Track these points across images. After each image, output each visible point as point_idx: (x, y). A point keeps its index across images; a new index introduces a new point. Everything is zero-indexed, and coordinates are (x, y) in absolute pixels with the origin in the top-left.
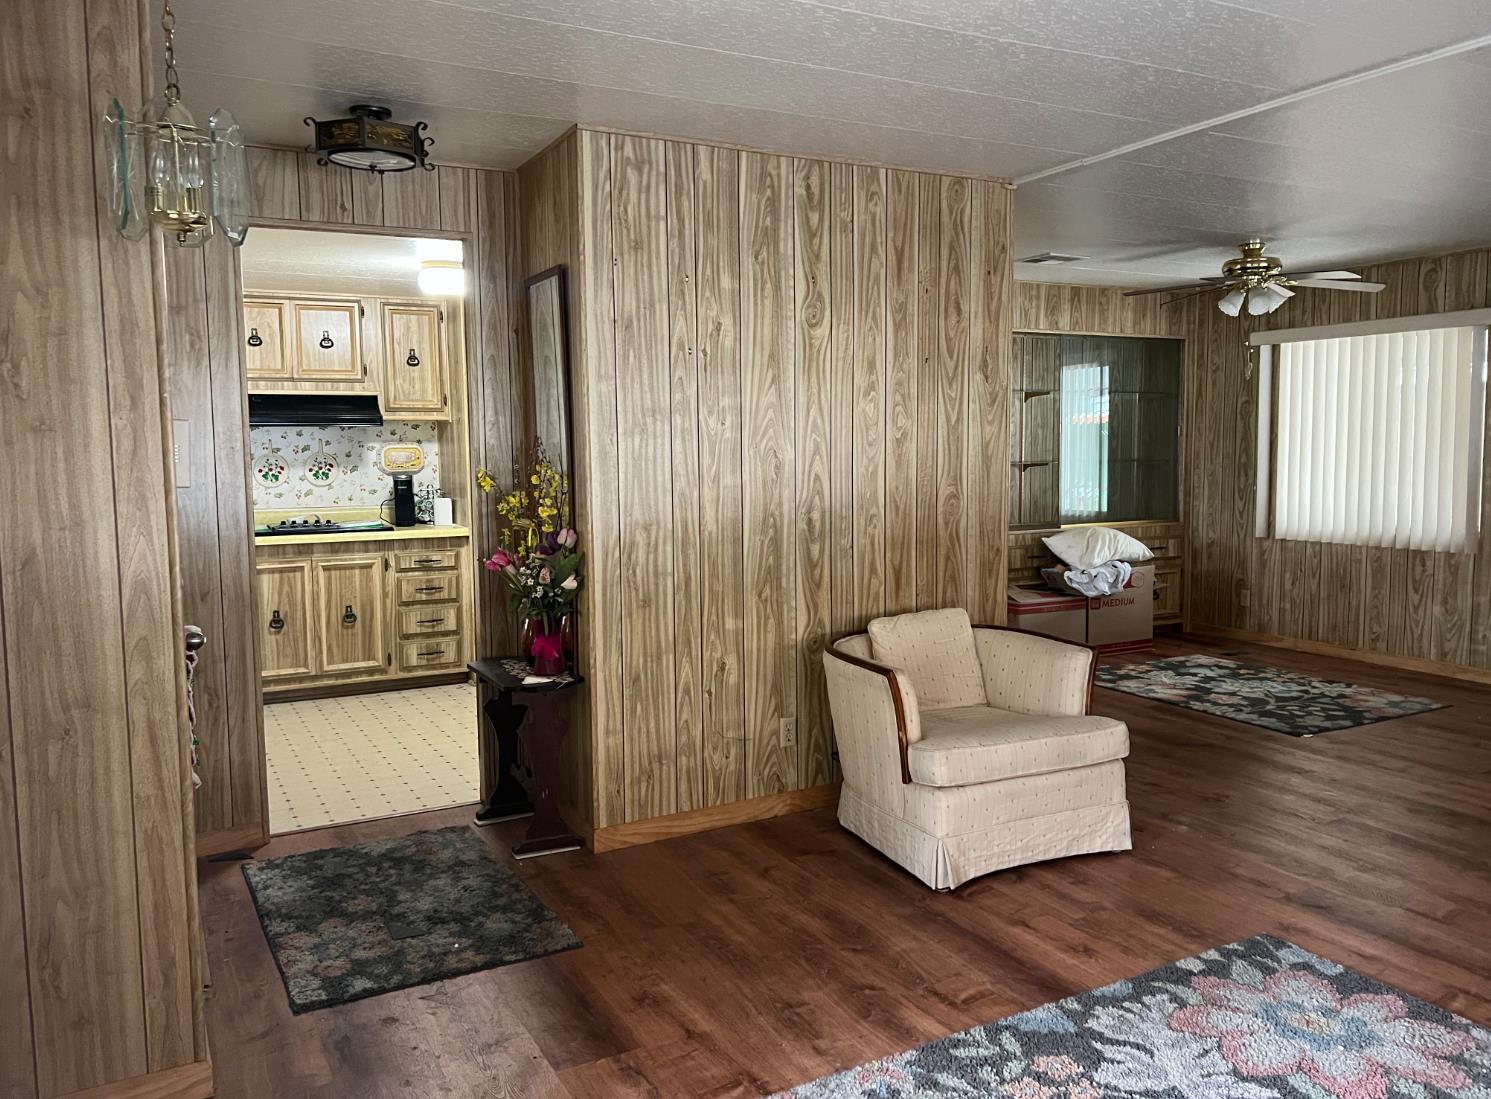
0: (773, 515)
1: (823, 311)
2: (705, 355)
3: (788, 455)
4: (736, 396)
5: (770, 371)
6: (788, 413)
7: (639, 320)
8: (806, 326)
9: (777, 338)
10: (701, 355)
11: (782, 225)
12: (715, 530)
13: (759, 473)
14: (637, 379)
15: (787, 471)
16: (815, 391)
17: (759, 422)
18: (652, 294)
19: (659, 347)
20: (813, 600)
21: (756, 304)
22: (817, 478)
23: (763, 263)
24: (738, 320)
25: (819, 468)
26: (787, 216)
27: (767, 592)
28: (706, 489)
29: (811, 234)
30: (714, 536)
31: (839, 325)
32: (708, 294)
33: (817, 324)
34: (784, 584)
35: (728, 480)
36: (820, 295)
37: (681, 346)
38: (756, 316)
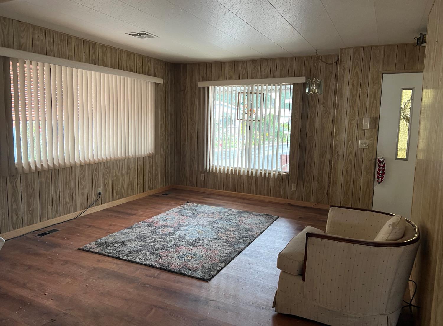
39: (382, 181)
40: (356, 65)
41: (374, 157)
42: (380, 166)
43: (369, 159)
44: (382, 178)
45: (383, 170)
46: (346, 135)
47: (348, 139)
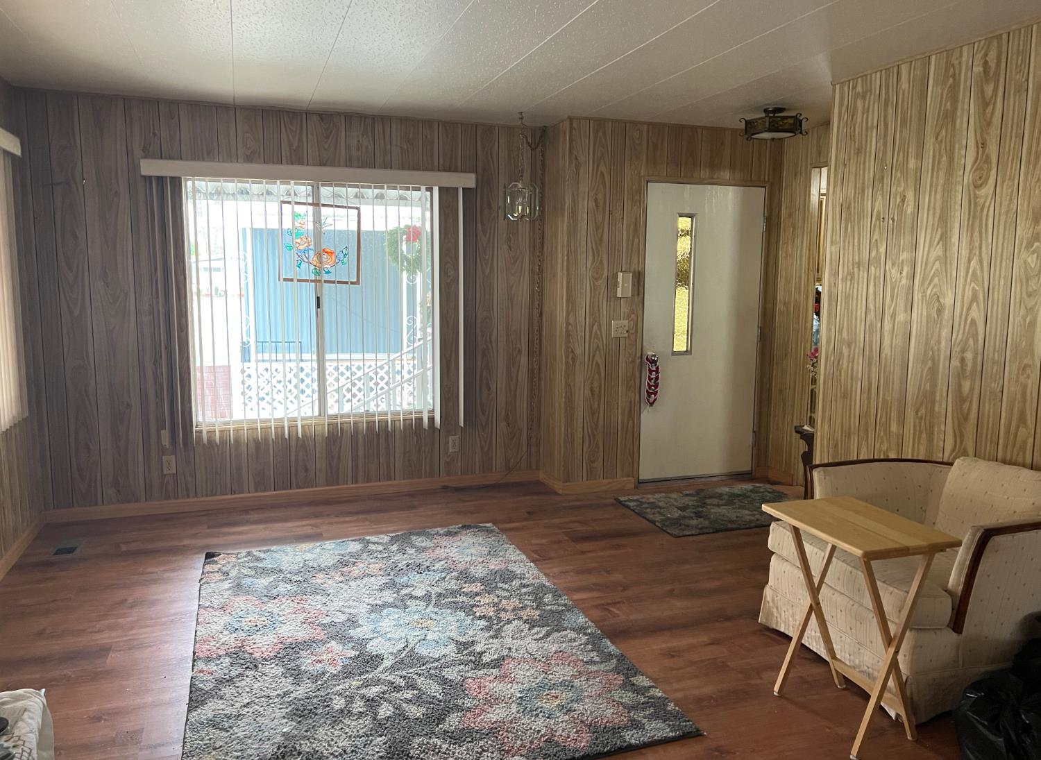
0: (932, 349)
1: (989, 170)
2: (893, 221)
3: (948, 300)
4: (912, 252)
5: (939, 230)
6: (951, 264)
7: (855, 202)
8: (972, 188)
9: (947, 202)
10: (891, 222)
11: (960, 104)
12: (889, 354)
13: (925, 313)
14: (851, 243)
15: (947, 313)
16: (977, 244)
17: (927, 271)
18: (864, 183)
19: (865, 219)
20: (960, 430)
21: (932, 177)
22: (973, 322)
23: (941, 141)
24: (918, 192)
25: (976, 313)
26: (964, 96)
27: (923, 411)
28: (886, 323)
29: (984, 103)
30: (889, 357)
31: (1003, 182)
32: (899, 175)
33: (981, 185)
34: (937, 409)
35: (901, 317)
36: (988, 157)
37: (878, 218)
38: (931, 186)
39: (655, 400)
40: (601, 158)
41: (639, 354)
42: (651, 371)
43: (630, 359)
44: (655, 393)
45: (657, 378)
46: (587, 311)
47: (591, 320)
